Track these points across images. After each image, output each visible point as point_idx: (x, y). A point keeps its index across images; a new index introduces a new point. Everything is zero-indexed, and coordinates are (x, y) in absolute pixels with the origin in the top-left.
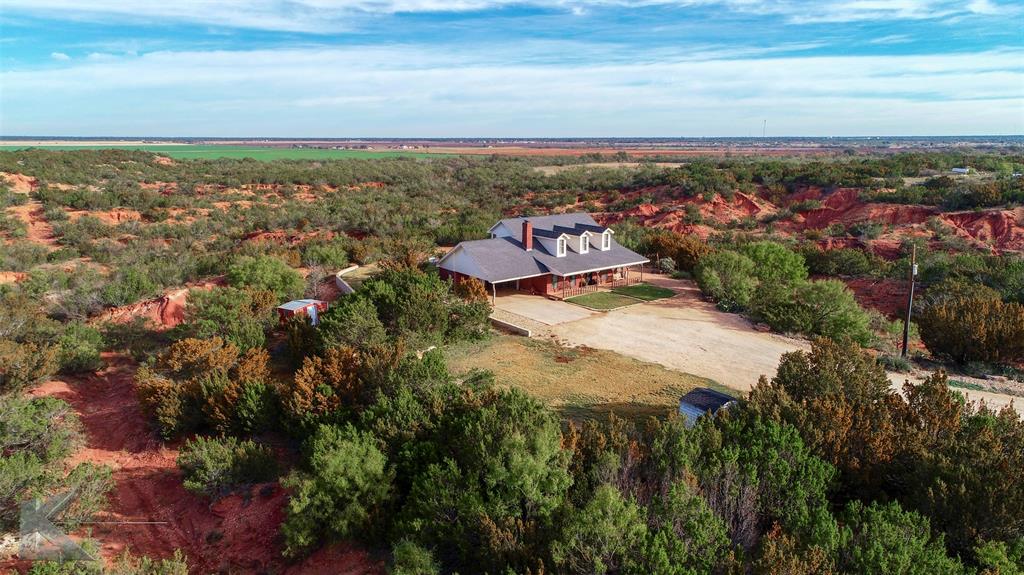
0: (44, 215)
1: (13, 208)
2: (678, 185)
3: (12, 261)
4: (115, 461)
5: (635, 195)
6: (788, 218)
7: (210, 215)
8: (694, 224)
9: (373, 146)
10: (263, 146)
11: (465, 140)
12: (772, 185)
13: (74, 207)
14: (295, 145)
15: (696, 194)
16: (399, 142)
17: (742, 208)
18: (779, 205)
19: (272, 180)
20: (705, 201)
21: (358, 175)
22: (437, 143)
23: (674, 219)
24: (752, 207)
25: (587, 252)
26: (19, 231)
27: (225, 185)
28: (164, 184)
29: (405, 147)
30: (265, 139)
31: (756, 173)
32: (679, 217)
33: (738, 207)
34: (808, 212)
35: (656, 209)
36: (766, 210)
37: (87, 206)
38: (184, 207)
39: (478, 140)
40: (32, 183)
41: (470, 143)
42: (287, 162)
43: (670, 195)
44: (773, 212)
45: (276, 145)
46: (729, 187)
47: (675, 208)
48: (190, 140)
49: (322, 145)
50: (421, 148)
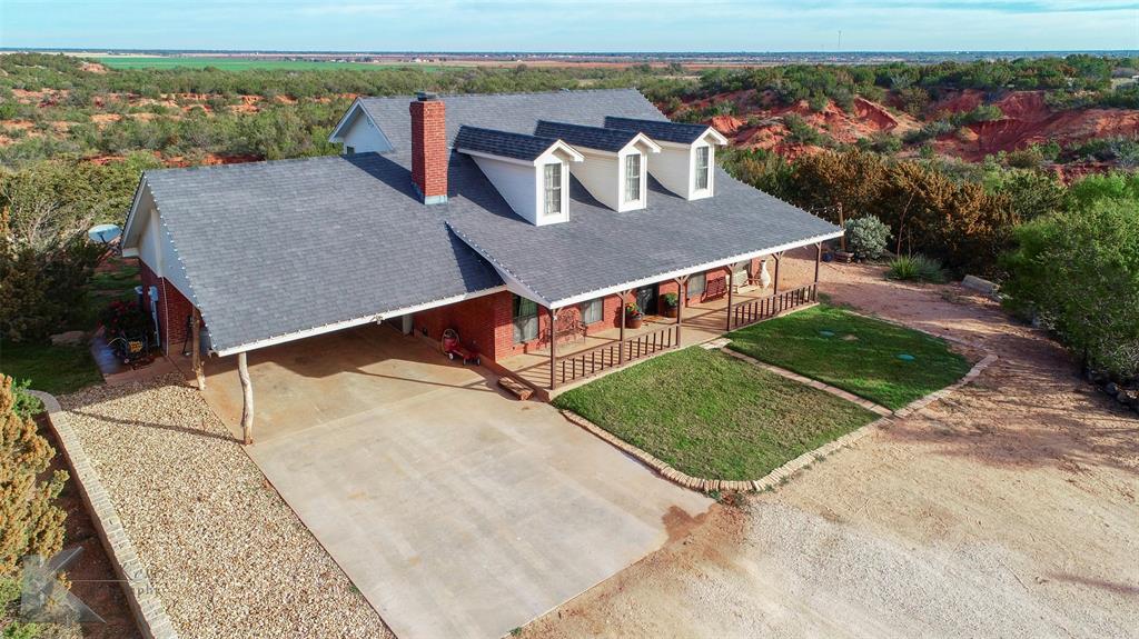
2: (769, 88)
5: (704, 105)
6: (952, 135)
7: (70, 132)
8: (805, 144)
9: (379, 59)
10: (249, 58)
11: (490, 54)
12: (905, 88)
14: (287, 58)
15: (797, 102)
16: (412, 55)
17: (868, 121)
18: (920, 118)
19: (208, 89)
20: (812, 111)
21: (331, 84)
22: (458, 57)
23: (768, 137)
24: (883, 120)
25: (641, 204)
28: (52, 92)
29: (418, 61)
30: (255, 52)
31: (879, 72)
32: (776, 134)
33: (862, 119)
34: (981, 124)
35: (737, 123)
36: (904, 124)
39: (505, 54)
41: (497, 57)
42: (261, 72)
43: (758, 104)
44: (917, 127)
45: (264, 58)
46: (846, 91)
47: (768, 121)
48: (164, 53)
49: (321, 58)
50: (437, 62)
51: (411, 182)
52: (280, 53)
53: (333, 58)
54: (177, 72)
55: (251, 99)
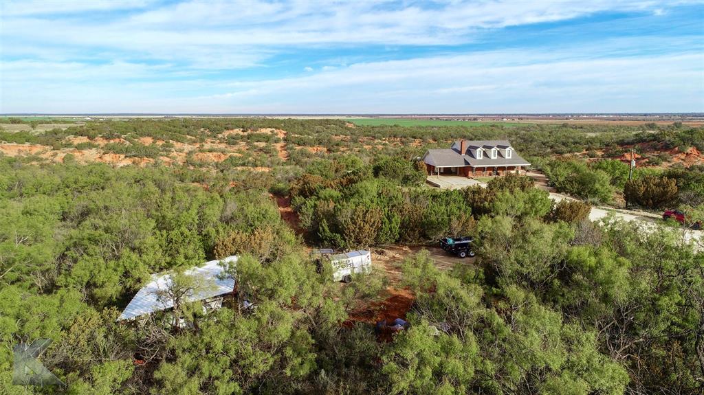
0: (286, 148)
1: (275, 144)
3: (269, 163)
4: (282, 209)
9: (482, 119)
11: (554, 115)
13: (299, 145)
14: (431, 118)
16: (502, 116)
26: (275, 153)
27: (374, 138)
28: (344, 136)
29: (505, 120)
30: (414, 115)
37: (304, 144)
38: (347, 146)
40: (285, 134)
41: (558, 117)
42: (420, 127)
45: (420, 118)
48: (371, 116)
49: (449, 118)
50: (516, 120)
51: (460, 153)
52: (428, 115)
53: (455, 118)
54: (382, 127)
55: (417, 141)
